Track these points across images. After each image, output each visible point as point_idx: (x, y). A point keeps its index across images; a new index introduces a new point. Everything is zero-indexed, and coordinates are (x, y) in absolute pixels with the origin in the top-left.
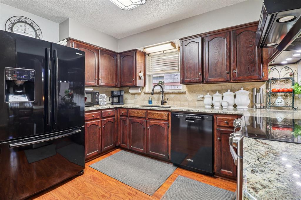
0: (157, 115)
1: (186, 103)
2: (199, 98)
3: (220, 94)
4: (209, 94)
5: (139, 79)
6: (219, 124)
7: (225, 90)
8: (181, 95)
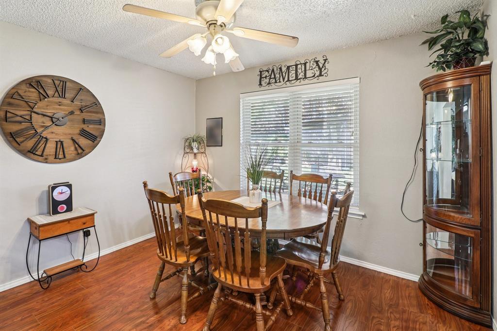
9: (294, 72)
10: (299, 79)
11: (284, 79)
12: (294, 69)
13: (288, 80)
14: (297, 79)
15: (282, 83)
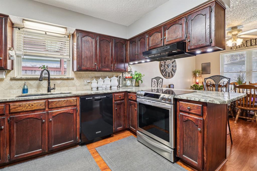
0: (64, 102)
1: (74, 88)
2: (85, 83)
3: (102, 80)
4: (95, 80)
5: (9, 59)
6: (116, 99)
7: (103, 77)
8: (69, 81)
9: (250, 43)
10: (253, 45)
11: (244, 46)
12: (250, 42)
13: (247, 46)
14: (251, 45)
15: (243, 47)
